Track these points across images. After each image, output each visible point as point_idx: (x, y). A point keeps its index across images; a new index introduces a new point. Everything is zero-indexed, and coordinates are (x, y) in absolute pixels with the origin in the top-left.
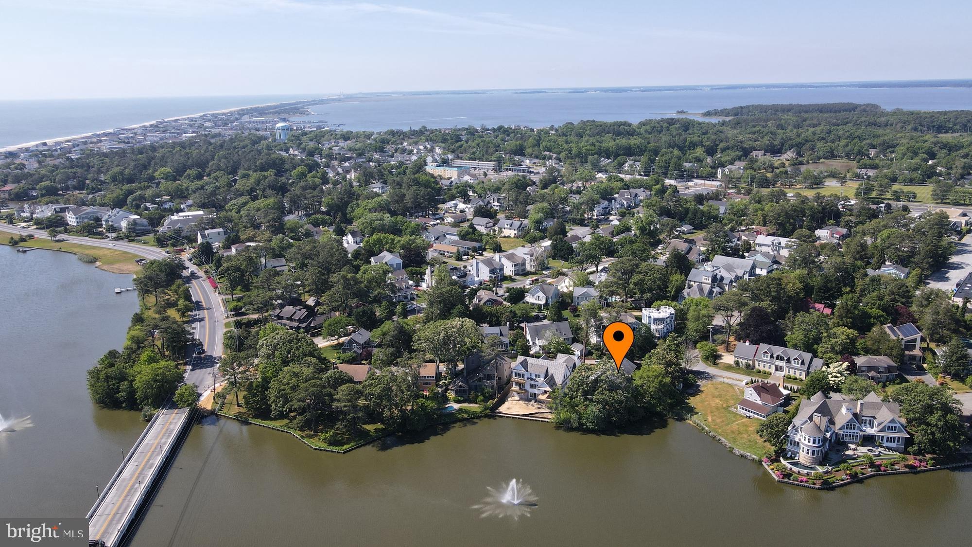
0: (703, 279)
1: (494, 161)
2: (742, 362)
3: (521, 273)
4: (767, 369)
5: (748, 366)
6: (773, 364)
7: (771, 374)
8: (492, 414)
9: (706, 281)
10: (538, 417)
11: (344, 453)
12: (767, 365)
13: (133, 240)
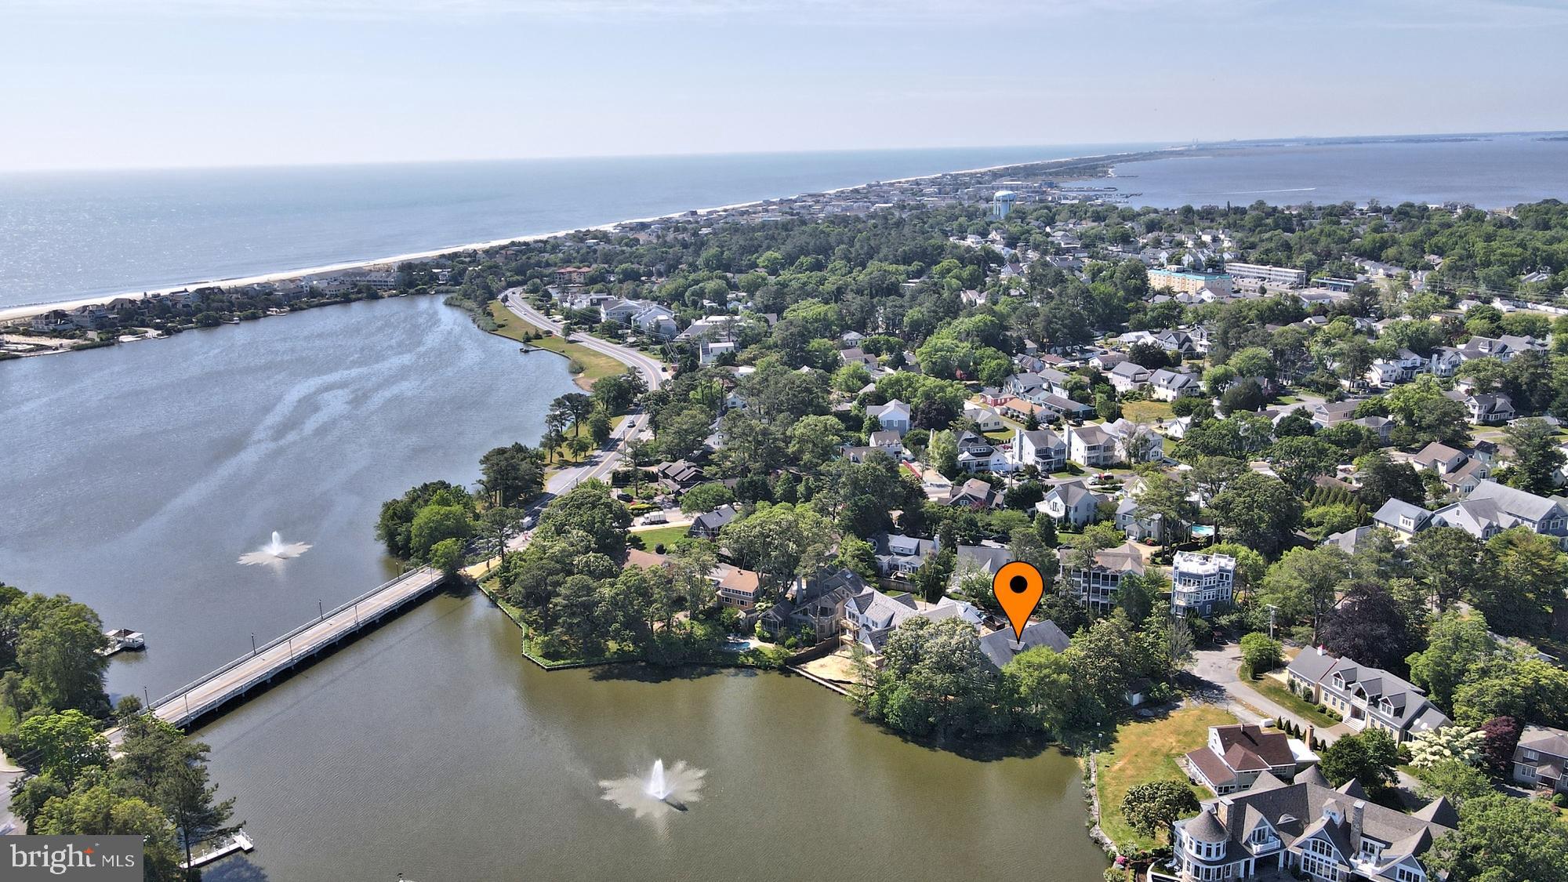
0: (1401, 521)
1: (1301, 268)
2: (1299, 685)
3: (1102, 463)
4: (1337, 709)
5: (1308, 695)
6: (1348, 702)
7: (1341, 720)
8: (788, 667)
9: (1405, 526)
10: (844, 689)
11: (548, 670)
12: (1339, 701)
13: (646, 349)
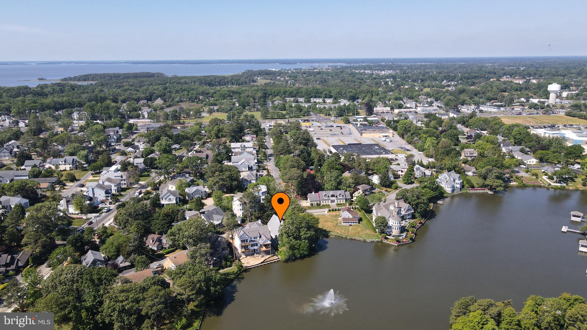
0: (243, 169)
2: (314, 203)
4: (327, 203)
5: (317, 204)
6: (330, 200)
7: (330, 205)
